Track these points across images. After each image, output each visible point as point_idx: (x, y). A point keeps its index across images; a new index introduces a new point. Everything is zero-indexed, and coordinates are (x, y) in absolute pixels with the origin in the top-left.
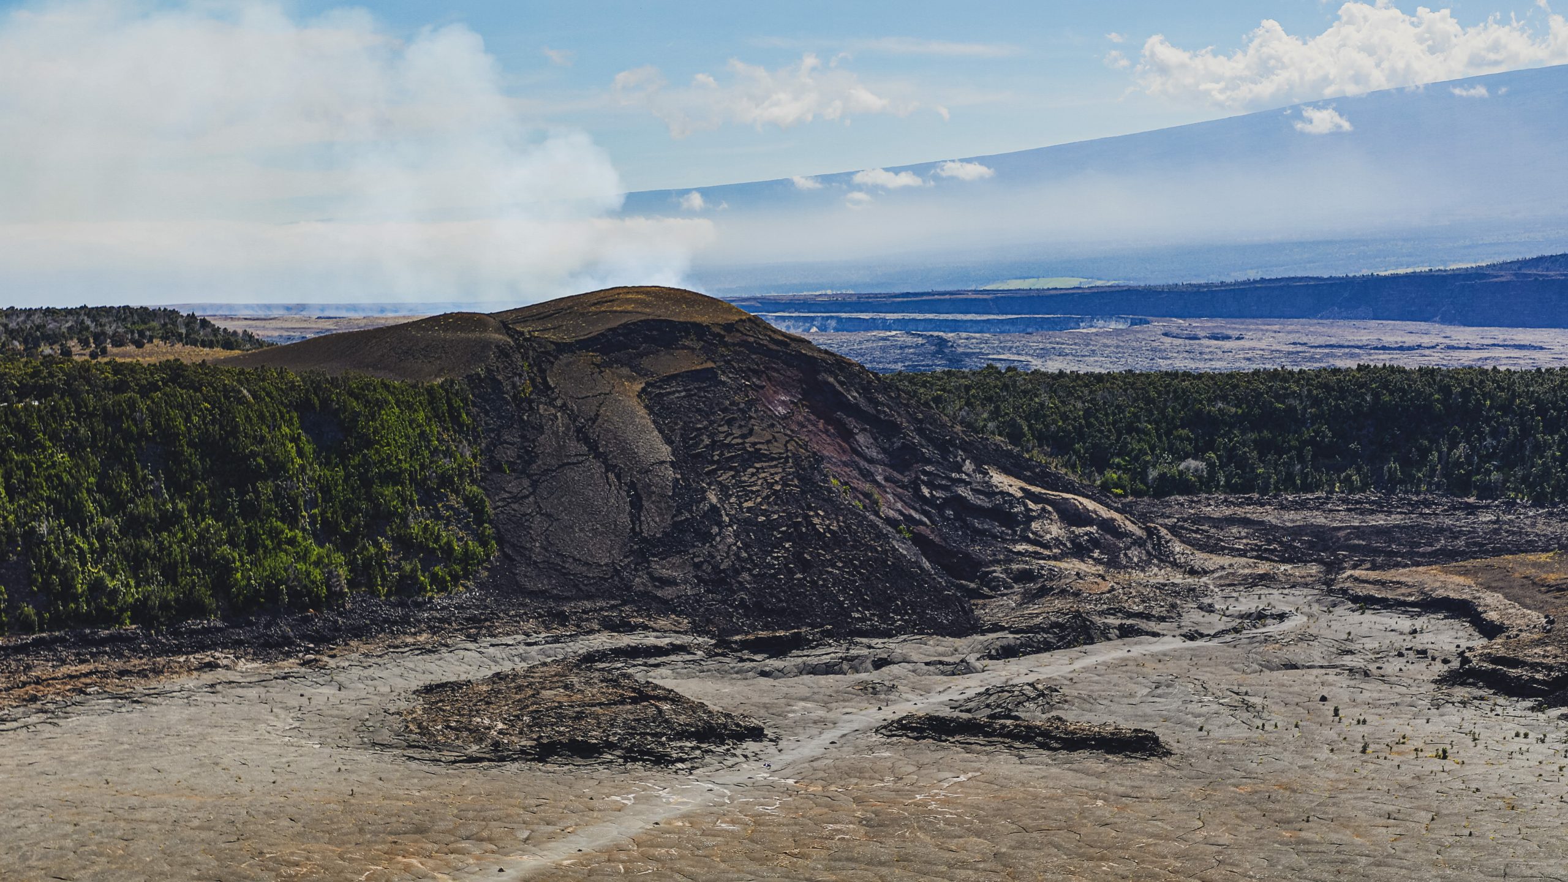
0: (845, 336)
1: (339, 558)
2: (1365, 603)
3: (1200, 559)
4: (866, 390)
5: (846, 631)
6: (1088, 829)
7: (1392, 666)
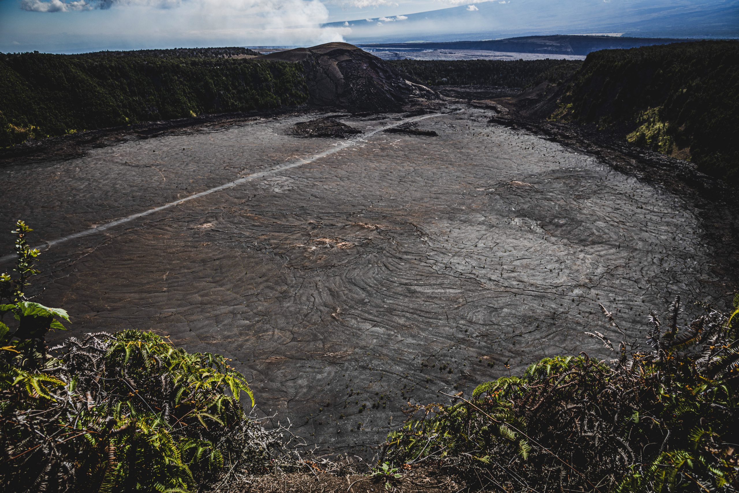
0: (377, 53)
1: (279, 98)
2: (475, 107)
3: (445, 98)
4: (381, 64)
5: (378, 113)
6: (422, 150)
7: (480, 119)
